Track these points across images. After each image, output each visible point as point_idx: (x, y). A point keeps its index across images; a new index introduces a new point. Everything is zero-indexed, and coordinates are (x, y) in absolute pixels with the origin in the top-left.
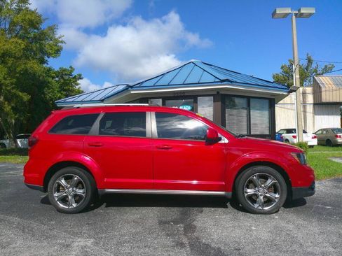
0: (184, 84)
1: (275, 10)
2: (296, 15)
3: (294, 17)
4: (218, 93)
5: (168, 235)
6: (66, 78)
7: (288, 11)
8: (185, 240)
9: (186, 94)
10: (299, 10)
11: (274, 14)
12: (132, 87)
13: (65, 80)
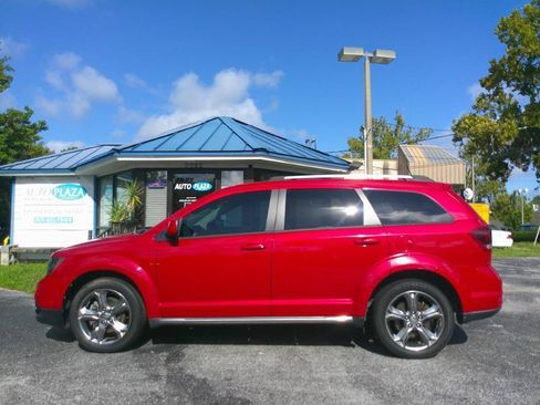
0: (200, 152)
1: (342, 51)
2: (371, 58)
3: (368, 61)
4: (250, 166)
5: (142, 367)
6: (18, 126)
7: (360, 52)
8: (163, 372)
9: (204, 166)
10: (375, 53)
11: (341, 54)
12: (119, 151)
13: (16, 130)
